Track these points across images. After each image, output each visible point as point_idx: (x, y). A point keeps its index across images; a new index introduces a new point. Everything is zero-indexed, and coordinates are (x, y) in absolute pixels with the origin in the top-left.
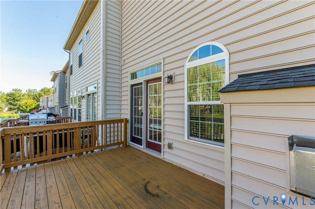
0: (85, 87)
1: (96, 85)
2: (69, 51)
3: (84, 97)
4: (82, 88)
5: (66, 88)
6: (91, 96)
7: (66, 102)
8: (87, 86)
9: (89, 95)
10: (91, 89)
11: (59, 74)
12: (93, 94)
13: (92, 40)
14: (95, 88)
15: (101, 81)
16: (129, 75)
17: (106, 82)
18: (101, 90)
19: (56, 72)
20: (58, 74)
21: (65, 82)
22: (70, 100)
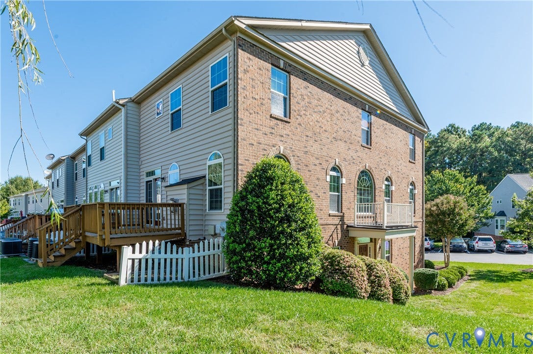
0: (108, 182)
1: (119, 181)
2: (85, 138)
3: (107, 191)
4: (105, 182)
5: (76, 180)
6: (115, 190)
7: (76, 200)
8: (110, 181)
9: (112, 189)
10: (114, 184)
11: (66, 161)
12: (116, 188)
13: (115, 139)
14: (118, 183)
15: (123, 178)
16: (144, 173)
17: (127, 179)
18: (123, 185)
19: (62, 158)
20: (64, 160)
21: (73, 171)
22: (88, 195)
